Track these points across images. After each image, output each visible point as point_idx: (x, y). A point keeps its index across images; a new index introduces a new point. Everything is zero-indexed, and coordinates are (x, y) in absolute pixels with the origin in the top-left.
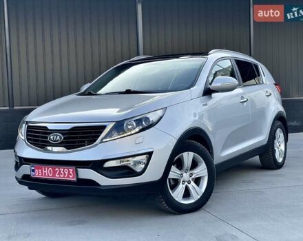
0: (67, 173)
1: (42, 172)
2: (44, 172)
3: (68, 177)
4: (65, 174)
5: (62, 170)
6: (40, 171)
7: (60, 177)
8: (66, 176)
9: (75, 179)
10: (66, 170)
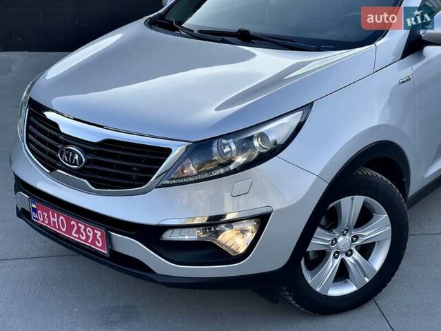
0: (91, 235)
1: (48, 217)
2: (52, 219)
3: (93, 243)
4: (88, 237)
5: (83, 227)
6: (46, 215)
7: (79, 238)
8: (90, 241)
9: (105, 252)
10: (88, 229)
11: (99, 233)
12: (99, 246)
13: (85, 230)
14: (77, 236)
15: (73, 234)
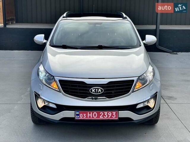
0: (110, 115)
1: (87, 116)
2: (89, 115)
3: (111, 117)
4: (108, 116)
5: (106, 113)
6: (85, 114)
7: (104, 118)
8: (109, 117)
9: (117, 119)
10: (110, 113)
11: (115, 113)
12: (114, 118)
13: (107, 114)
14: (103, 117)
15: (101, 117)
